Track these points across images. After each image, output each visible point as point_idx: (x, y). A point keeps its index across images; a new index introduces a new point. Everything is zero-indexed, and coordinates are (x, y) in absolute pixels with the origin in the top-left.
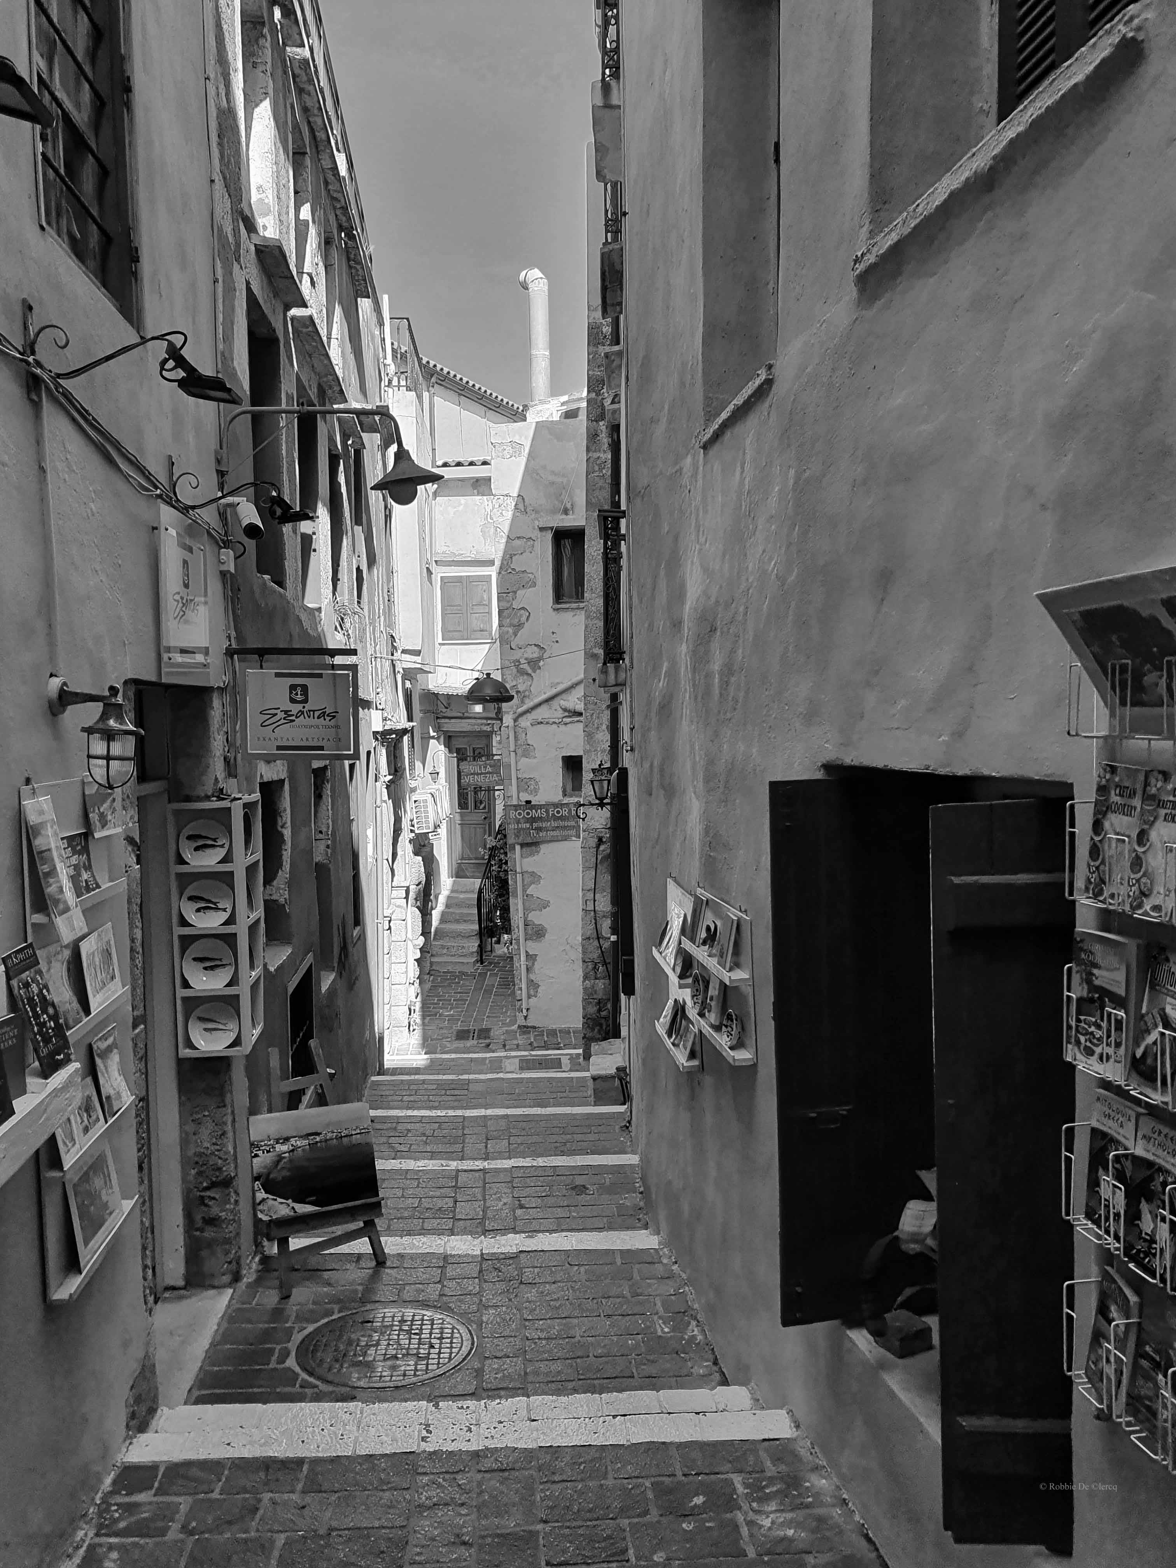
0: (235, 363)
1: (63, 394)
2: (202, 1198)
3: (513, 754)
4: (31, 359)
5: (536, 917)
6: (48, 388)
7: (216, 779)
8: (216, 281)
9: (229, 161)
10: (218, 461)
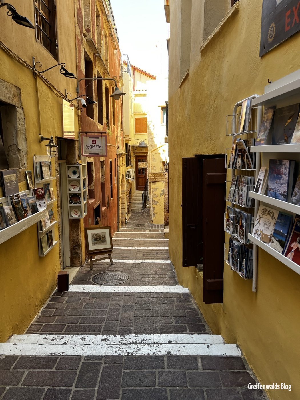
0: (81, 68)
1: (41, 76)
2: (74, 248)
3: (150, 161)
4: (34, 69)
5: (155, 199)
6: (38, 75)
7: (76, 160)
8: (76, 49)
9: (80, 21)
10: (77, 90)
